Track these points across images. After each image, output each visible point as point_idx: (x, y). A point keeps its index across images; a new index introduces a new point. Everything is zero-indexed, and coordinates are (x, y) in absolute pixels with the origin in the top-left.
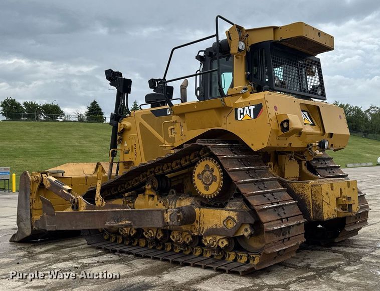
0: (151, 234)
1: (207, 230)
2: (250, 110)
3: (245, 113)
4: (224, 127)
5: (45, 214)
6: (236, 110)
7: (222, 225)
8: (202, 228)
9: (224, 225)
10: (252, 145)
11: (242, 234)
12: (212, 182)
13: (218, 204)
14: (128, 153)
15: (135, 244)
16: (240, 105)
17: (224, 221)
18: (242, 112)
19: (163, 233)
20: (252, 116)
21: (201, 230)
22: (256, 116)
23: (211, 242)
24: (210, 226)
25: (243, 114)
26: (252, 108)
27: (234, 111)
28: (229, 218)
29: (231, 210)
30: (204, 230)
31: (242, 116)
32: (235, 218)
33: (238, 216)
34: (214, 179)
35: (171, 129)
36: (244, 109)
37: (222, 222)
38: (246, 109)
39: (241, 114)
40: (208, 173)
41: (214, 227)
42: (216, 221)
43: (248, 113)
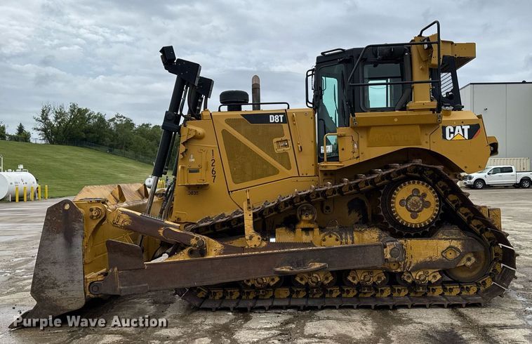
0: (317, 279)
1: (417, 264)
2: (463, 130)
3: (456, 133)
4: (426, 147)
5: (116, 269)
6: (444, 128)
7: (440, 257)
8: (408, 263)
9: (443, 256)
10: (466, 167)
11: (463, 264)
12: (422, 208)
13: (412, 234)
14: (197, 171)
15: (268, 297)
16: (450, 123)
17: (443, 252)
18: (452, 130)
19: (333, 275)
20: (466, 136)
21: (408, 266)
22: (471, 136)
23: (422, 278)
24: (422, 259)
25: (454, 133)
26: (466, 128)
27: (441, 128)
28: (450, 247)
29: (452, 239)
30: (412, 265)
31: (452, 135)
32: (459, 248)
33: (463, 245)
34: (427, 205)
35: (277, 142)
36: (455, 128)
37: (439, 253)
38: (458, 128)
39: (450, 133)
40: (417, 199)
41: (428, 259)
42: (431, 253)
43: (461, 132)
